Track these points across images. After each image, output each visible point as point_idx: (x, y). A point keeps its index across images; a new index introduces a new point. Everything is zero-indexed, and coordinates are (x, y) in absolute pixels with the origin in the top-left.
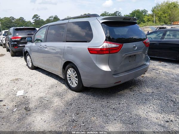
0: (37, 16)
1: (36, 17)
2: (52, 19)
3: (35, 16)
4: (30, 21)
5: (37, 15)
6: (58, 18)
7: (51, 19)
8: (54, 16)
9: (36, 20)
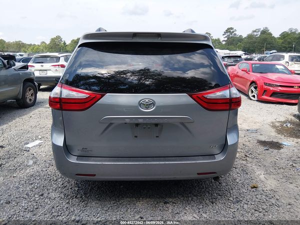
0: (232, 31)
1: (230, 32)
2: (257, 35)
3: (229, 30)
4: (219, 39)
5: (232, 28)
6: (269, 31)
7: (255, 33)
8: (262, 29)
9: (228, 37)
